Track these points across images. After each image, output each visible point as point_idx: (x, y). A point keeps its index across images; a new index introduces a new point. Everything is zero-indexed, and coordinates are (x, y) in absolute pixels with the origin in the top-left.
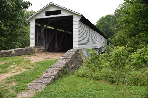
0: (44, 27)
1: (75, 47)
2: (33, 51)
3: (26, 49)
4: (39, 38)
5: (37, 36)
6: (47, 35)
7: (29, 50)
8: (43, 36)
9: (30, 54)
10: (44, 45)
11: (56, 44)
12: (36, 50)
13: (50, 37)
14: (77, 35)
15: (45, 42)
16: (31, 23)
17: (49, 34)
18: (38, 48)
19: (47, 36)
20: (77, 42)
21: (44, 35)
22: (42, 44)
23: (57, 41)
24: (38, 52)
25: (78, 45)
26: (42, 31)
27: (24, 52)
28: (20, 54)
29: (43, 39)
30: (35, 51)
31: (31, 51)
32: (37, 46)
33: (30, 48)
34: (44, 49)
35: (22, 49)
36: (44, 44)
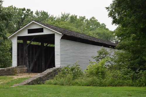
0: (28, 44)
1: (57, 65)
2: (15, 72)
3: (8, 69)
4: (22, 57)
5: (19, 55)
6: (31, 52)
7: (11, 70)
8: (26, 54)
9: (12, 75)
10: (28, 65)
11: (43, 64)
12: (18, 70)
13: (35, 54)
14: (59, 53)
15: (29, 61)
16: (12, 42)
17: (34, 52)
18: (21, 68)
19: (31, 54)
20: (59, 61)
21: (28, 53)
22: (25, 64)
23: (43, 59)
24: (21, 72)
25: (60, 64)
26: (25, 48)
27: (6, 72)
28: (2, 74)
29: (26, 58)
30: (17, 72)
31: (13, 71)
32: (20, 66)
33: (12, 68)
34: (27, 69)
35: (3, 69)
36: (28, 63)
